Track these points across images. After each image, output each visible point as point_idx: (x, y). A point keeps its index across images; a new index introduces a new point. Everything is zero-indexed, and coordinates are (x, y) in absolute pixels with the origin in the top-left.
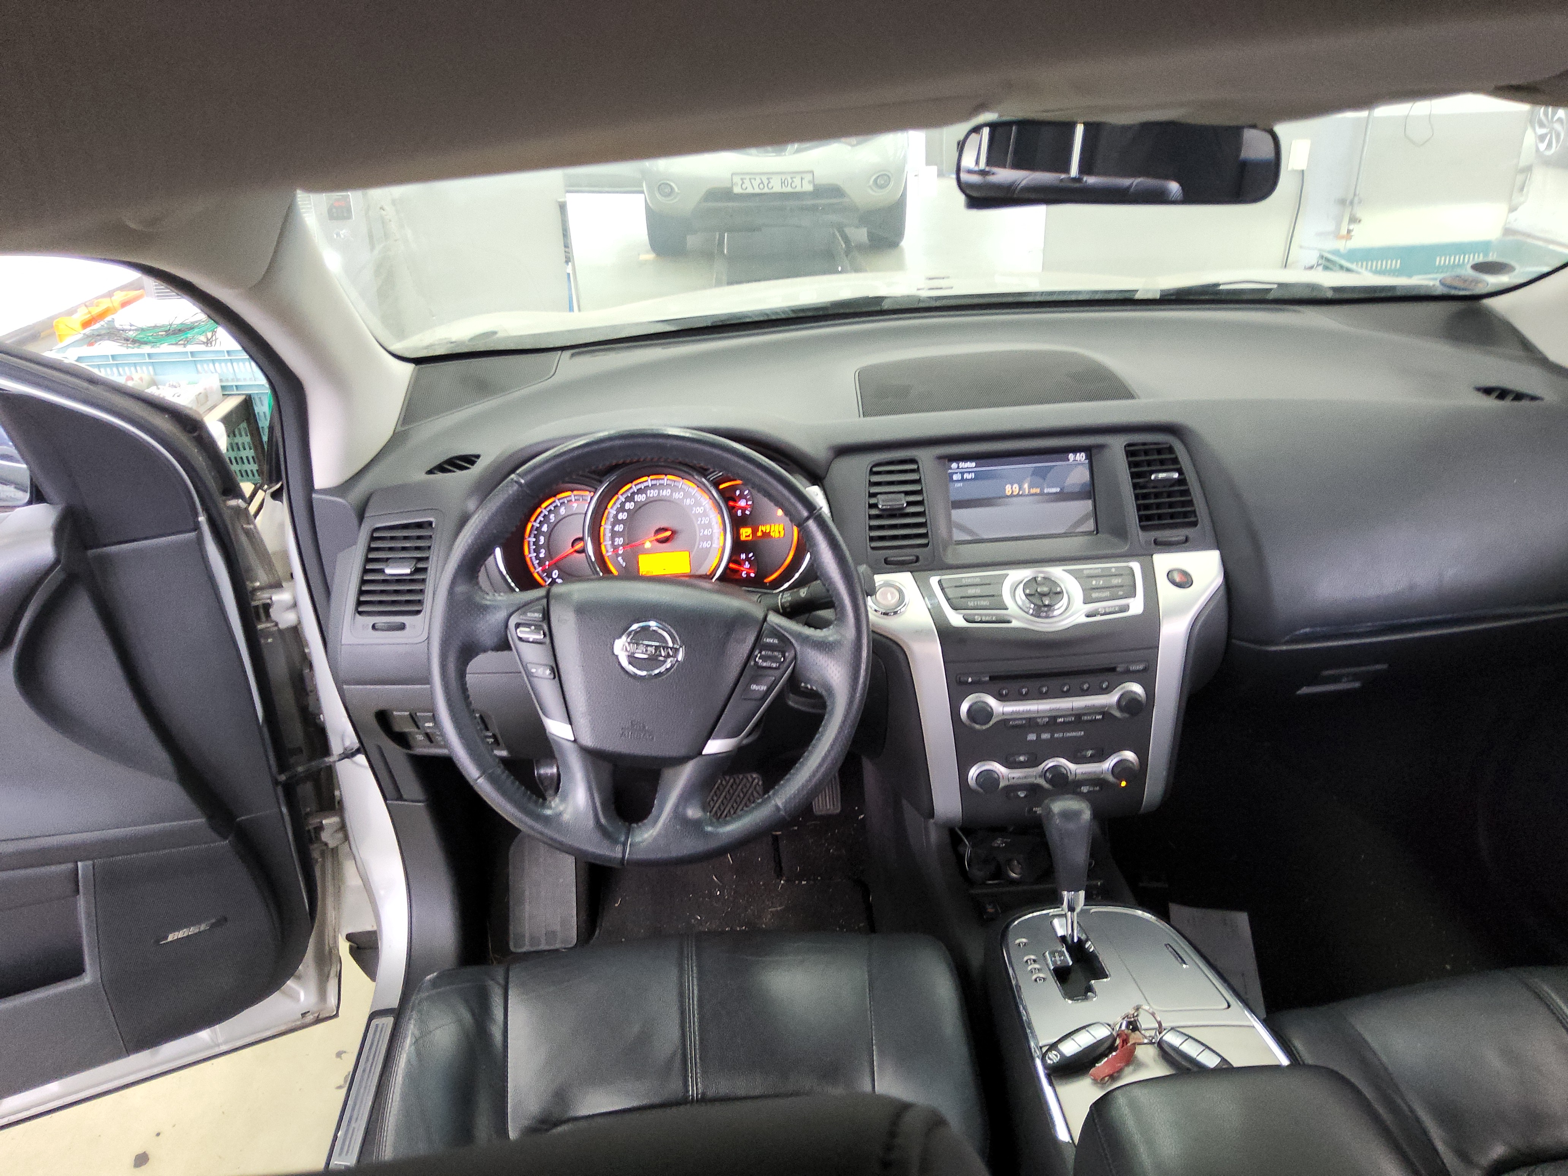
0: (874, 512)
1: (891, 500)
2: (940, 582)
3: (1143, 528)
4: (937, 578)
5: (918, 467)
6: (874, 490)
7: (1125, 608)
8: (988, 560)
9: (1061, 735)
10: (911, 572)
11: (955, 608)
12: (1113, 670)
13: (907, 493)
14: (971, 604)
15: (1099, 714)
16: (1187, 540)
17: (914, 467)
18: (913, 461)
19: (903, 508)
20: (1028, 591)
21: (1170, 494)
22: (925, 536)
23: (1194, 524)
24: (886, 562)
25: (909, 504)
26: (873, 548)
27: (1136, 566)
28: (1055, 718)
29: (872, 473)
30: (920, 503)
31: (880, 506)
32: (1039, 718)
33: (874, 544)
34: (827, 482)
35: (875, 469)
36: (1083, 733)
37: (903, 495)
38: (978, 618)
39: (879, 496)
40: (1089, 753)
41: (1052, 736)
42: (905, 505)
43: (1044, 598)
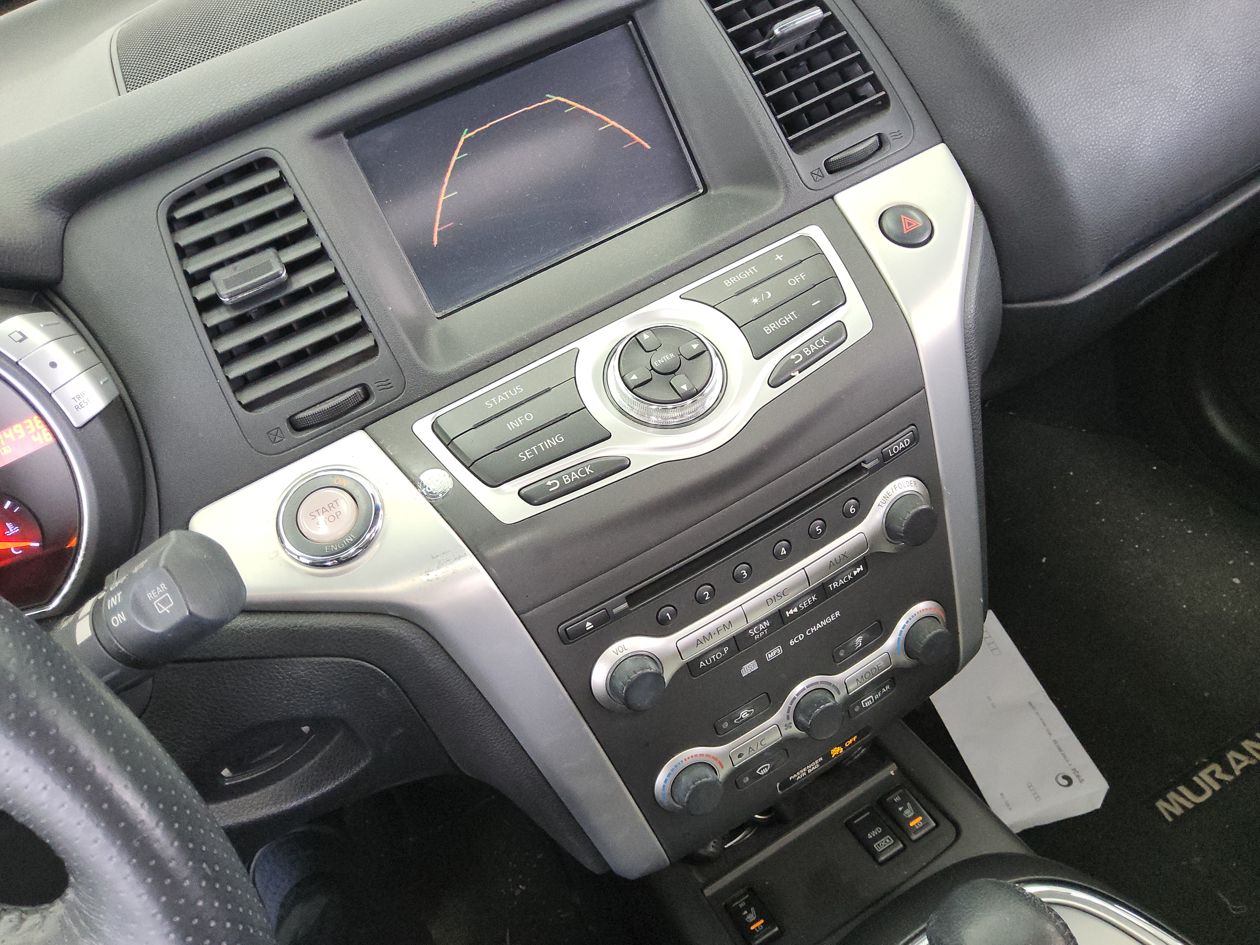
0: (216, 318)
1: (244, 277)
2: (435, 427)
3: (797, 146)
4: (428, 421)
5: (281, 173)
6: (196, 264)
7: (839, 330)
8: (523, 334)
9: (801, 637)
10: (363, 429)
11: (493, 482)
12: (858, 470)
13: (280, 244)
14: (526, 456)
15: (856, 565)
16: (882, 142)
17: (271, 175)
18: (265, 163)
19: (283, 285)
20: (634, 378)
21: (811, 62)
22: (359, 330)
23: (883, 104)
24: (295, 425)
25: (294, 267)
26: (250, 407)
27: (815, 232)
28: (780, 613)
29: (173, 225)
30: (320, 256)
31: (226, 300)
32: (751, 627)
33: (251, 394)
34: (70, 287)
35: (180, 214)
36: (837, 614)
37: (270, 253)
38: (554, 485)
39: (215, 275)
40: (859, 640)
41: (786, 646)
42: (284, 274)
43: (676, 380)
